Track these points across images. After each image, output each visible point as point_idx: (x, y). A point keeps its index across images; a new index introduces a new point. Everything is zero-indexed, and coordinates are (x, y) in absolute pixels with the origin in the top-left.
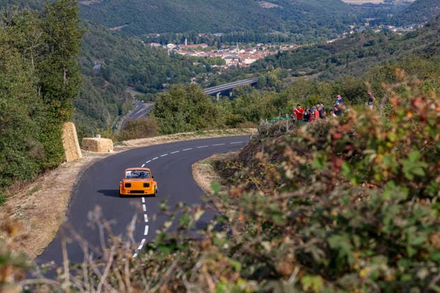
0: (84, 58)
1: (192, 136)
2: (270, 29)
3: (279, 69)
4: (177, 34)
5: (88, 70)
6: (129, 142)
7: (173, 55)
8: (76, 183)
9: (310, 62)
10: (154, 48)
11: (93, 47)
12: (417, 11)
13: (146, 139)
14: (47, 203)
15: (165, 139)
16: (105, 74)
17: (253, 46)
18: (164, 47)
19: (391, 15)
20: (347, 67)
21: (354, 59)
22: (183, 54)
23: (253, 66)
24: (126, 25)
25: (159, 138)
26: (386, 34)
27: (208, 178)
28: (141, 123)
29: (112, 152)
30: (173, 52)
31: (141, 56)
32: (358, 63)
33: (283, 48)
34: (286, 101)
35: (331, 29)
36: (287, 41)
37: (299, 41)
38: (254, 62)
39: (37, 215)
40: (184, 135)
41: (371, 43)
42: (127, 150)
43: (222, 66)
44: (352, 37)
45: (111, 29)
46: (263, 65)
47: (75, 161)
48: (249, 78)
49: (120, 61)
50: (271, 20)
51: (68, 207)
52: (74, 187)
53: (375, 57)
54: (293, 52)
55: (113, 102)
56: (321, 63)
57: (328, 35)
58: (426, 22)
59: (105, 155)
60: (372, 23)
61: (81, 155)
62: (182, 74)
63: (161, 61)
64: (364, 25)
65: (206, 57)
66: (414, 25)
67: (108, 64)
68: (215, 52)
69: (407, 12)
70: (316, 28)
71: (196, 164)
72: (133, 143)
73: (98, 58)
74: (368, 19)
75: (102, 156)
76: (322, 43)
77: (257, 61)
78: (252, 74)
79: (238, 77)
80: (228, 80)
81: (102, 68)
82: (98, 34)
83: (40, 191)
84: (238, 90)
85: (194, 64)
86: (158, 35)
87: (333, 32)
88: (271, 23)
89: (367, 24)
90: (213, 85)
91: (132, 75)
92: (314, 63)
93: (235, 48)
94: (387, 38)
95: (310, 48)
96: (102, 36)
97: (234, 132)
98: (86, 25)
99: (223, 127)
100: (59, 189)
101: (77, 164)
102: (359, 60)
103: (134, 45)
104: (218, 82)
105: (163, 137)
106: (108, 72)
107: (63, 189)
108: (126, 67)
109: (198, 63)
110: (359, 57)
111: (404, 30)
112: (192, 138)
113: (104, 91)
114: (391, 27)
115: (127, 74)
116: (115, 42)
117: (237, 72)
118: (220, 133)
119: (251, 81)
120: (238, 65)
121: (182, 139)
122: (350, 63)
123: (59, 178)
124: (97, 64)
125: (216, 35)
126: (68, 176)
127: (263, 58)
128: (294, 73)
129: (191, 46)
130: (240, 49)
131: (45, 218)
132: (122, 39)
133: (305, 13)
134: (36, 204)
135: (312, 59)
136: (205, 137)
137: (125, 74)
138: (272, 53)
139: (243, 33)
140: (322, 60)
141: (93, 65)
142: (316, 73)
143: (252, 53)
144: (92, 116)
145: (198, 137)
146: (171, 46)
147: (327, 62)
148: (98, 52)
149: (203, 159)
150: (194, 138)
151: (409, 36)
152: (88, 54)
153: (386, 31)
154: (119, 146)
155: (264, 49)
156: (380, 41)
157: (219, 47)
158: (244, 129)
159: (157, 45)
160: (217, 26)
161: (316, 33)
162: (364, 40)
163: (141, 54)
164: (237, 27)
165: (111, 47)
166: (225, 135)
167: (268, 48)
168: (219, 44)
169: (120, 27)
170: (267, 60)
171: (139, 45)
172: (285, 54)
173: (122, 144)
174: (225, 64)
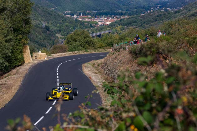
0: (39, 21)
1: (83, 52)
2: (117, 9)
3: (121, 26)
4: (78, 11)
5: (40, 26)
6: (54, 54)
7: (76, 20)
8: (27, 73)
9: (134, 24)
10: (68, 17)
11: (42, 17)
12: (179, 2)
13: (62, 54)
14: (12, 82)
15: (70, 54)
16: (47, 28)
17: (110, 17)
18: (72, 17)
19: (168, 4)
20: (150, 25)
21: (153, 22)
22: (80, 20)
23: (110, 25)
24: (56, 8)
25: (68, 53)
26: (166, 12)
27: (89, 70)
28: (60, 47)
29: (46, 59)
30: (76, 19)
31: (63, 20)
32: (154, 24)
33: (123, 17)
34: (125, 37)
35: (143, 10)
36: (124, 14)
37: (130, 14)
38: (111, 23)
39: (6, 87)
40: (79, 52)
41: (160, 15)
42: (53, 58)
43: (97, 25)
44: (152, 13)
45: (50, 9)
46: (114, 24)
47: (29, 63)
48: (108, 30)
49: (53, 22)
50: (118, 6)
51: (22, 84)
52: (26, 74)
53: (162, 21)
54: (127, 19)
55: (51, 40)
56: (139, 24)
57: (142, 12)
58: (183, 7)
59: (43, 60)
60: (160, 7)
61: (31, 60)
62: (80, 28)
63: (71, 22)
64: (157, 8)
65: (90, 21)
66: (178, 7)
67: (48, 24)
68: (94, 19)
69: (175, 2)
70: (137, 9)
71: (84, 64)
72: (56, 55)
73: (44, 21)
74: (159, 6)
75: (41, 60)
76: (139, 15)
77: (112, 23)
78: (109, 28)
79: (104, 29)
80: (99, 31)
81: (46, 26)
82: (44, 11)
83: (10, 76)
84: (103, 35)
85: (85, 24)
86: (70, 12)
87: (144, 11)
88: (117, 7)
89: (158, 7)
90: (93, 33)
91: (59, 28)
92: (136, 24)
93: (102, 17)
94: (167, 13)
95: (134, 17)
96: (46, 12)
97: (102, 51)
98: (39, 7)
99: (97, 49)
100: (19, 75)
101: (29, 64)
102: (155, 22)
103: (60, 16)
104: (95, 32)
105: (70, 53)
106: (49, 27)
107: (21, 75)
108: (56, 25)
109: (87, 24)
110: (155, 21)
111: (174, 10)
112: (83, 53)
113: (47, 35)
114: (168, 9)
115: (57, 28)
116: (51, 14)
117: (103, 27)
118: (95, 51)
119: (109, 31)
120: (104, 24)
121: (78, 54)
122: (151, 24)
123: (20, 70)
124: (44, 24)
125: (94, 12)
126: (24, 70)
127: (114, 21)
128: (127, 28)
129: (84, 17)
130: (105, 18)
131: (9, 89)
132: (54, 13)
133: (132, 3)
134: (6, 82)
135: (135, 22)
136: (88, 53)
137: (56, 28)
138: (118, 20)
139: (106, 11)
140: (139, 22)
141: (42, 24)
142: (137, 28)
143: (109, 19)
144: (41, 46)
145: (85, 53)
146: (75, 16)
147: (141, 23)
148: (44, 19)
149: (88, 62)
150: (84, 53)
151: (176, 12)
152: (40, 20)
153: (166, 10)
154: (50, 57)
155: (115, 18)
156: (164, 14)
157: (96, 17)
158: (106, 50)
159: (69, 16)
160: (94, 8)
161: (137, 11)
162: (157, 14)
163: (63, 19)
164: (103, 9)
165: (50, 17)
166: (97, 52)
167: (116, 17)
168: (96, 16)
169: (54, 8)
170: (116, 22)
171: (62, 16)
172: (124, 20)
173: (51, 56)
174: (98, 24)
